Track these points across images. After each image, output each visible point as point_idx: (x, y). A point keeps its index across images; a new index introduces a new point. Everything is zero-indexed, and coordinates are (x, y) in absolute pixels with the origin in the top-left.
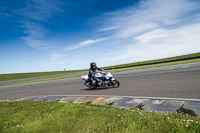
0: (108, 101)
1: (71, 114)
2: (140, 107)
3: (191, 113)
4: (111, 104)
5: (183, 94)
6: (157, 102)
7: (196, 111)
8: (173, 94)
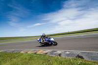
0: (45, 52)
1: (26, 59)
2: (60, 55)
3: (82, 57)
4: (46, 54)
5: (80, 49)
6: (68, 53)
7: (84, 57)
8: (75, 49)
